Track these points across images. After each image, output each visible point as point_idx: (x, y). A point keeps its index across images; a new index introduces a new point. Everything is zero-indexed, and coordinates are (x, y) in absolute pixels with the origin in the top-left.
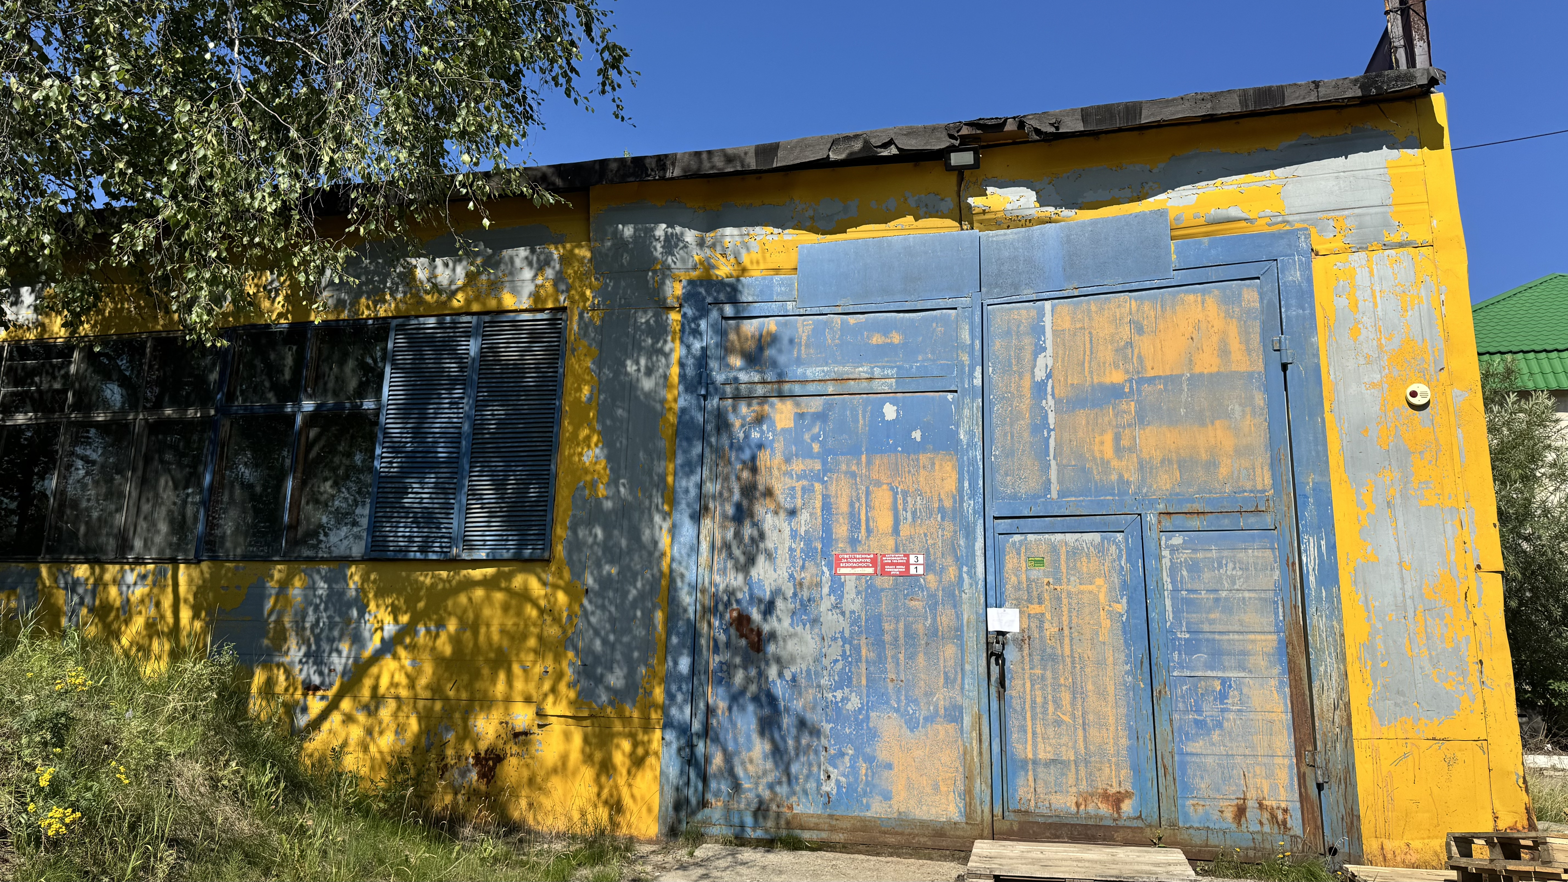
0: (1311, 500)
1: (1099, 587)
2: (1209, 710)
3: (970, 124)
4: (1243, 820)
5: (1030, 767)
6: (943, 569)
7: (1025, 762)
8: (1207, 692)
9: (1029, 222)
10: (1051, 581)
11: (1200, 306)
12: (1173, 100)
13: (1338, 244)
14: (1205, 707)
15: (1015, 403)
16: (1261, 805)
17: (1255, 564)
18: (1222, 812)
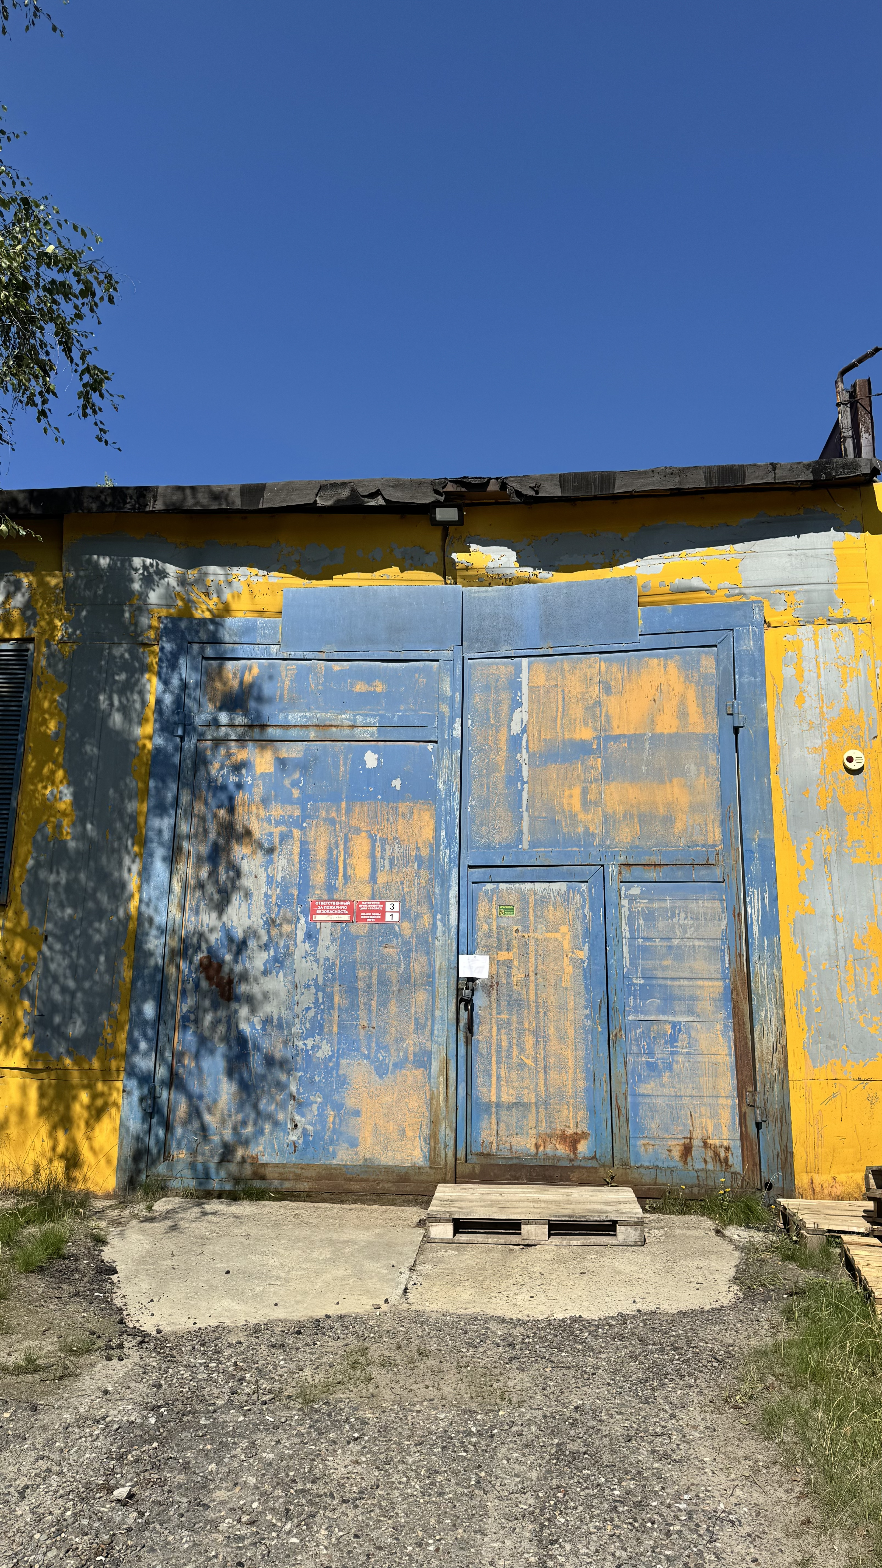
0: (756, 855)
1: (564, 934)
2: (661, 1052)
3: (455, 481)
4: (689, 1158)
5: (494, 1110)
6: (418, 916)
7: (488, 1106)
8: (660, 1035)
9: (508, 581)
10: (520, 928)
11: (662, 670)
12: (645, 472)
13: (788, 618)
14: (657, 1050)
15: (492, 756)
16: (705, 1145)
17: (705, 914)
18: (670, 1151)
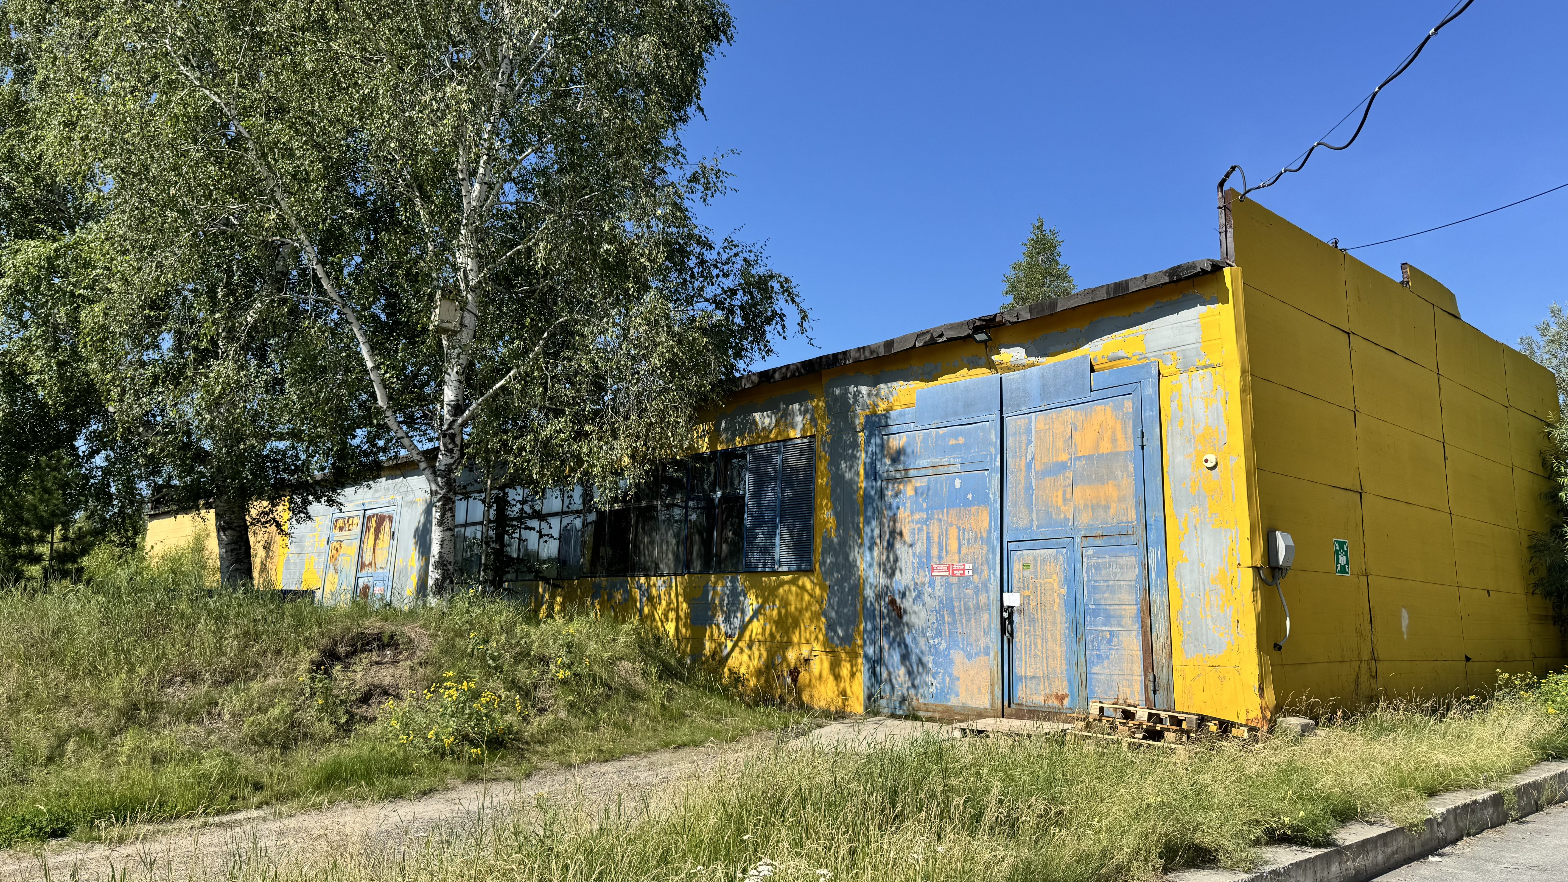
0: (1155, 527)
1: (1055, 580)
2: (1104, 648)
3: (977, 320)
5: (1022, 680)
6: (982, 571)
7: (1021, 677)
8: (1103, 638)
10: (1033, 577)
11: (1103, 412)
13: (1173, 369)
14: (1102, 647)
15: (1017, 477)
16: (1125, 702)
17: (1127, 565)
